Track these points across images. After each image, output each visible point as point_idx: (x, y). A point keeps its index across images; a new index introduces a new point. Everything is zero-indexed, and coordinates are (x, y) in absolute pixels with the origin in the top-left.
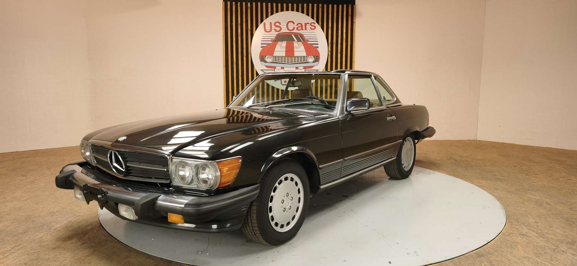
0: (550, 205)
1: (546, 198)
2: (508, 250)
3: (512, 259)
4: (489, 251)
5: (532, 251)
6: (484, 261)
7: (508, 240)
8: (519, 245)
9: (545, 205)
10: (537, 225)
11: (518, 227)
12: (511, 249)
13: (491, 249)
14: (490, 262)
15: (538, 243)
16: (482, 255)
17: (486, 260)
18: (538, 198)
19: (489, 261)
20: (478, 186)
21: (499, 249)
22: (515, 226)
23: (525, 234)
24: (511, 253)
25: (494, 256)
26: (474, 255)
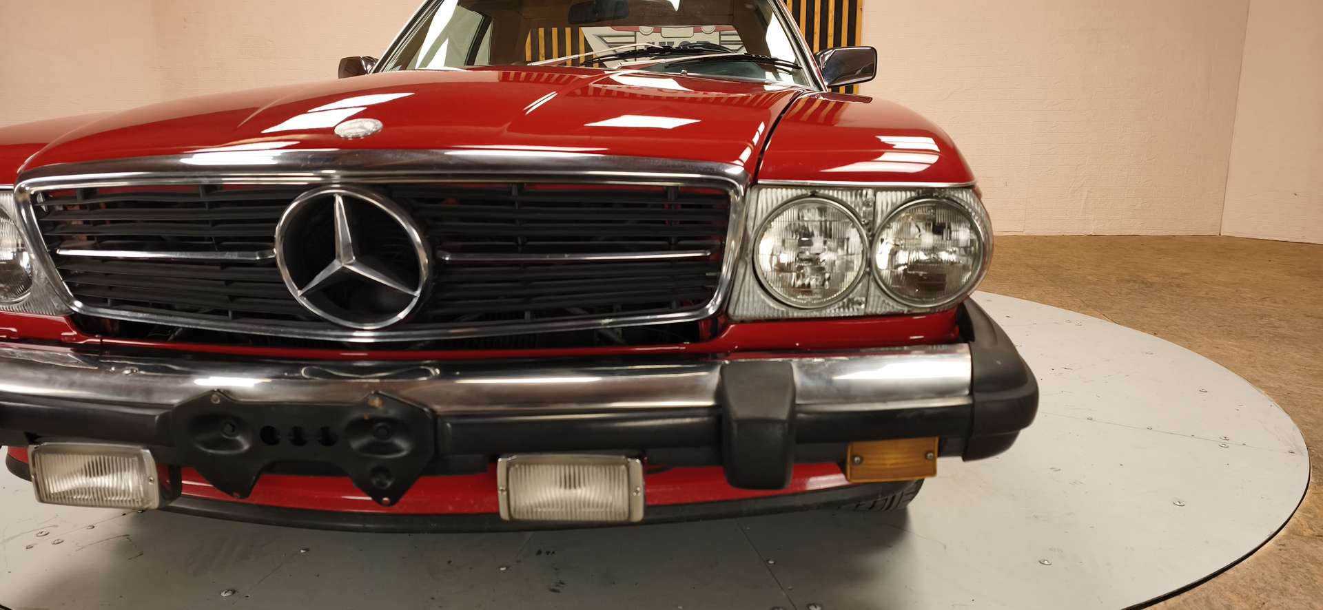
20: (1211, 357)
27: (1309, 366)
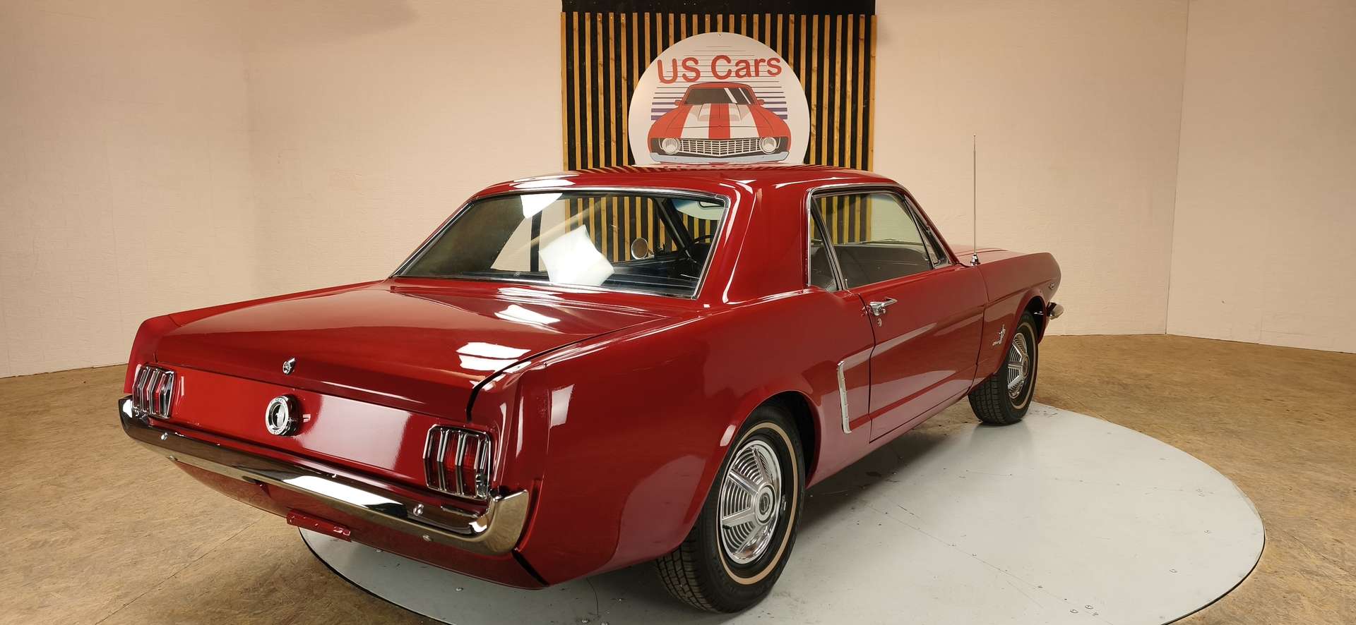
2: (1279, 609)
4: (1234, 613)
7: (1274, 586)
8: (1303, 597)
10: (1342, 548)
11: (1295, 553)
12: (1285, 608)
13: (1237, 606)
15: (1348, 592)
18: (1333, 479)
20: (1186, 450)
21: (1258, 609)
22: (1288, 550)
23: (1315, 569)
24: (1287, 617)
27: (1252, 456)
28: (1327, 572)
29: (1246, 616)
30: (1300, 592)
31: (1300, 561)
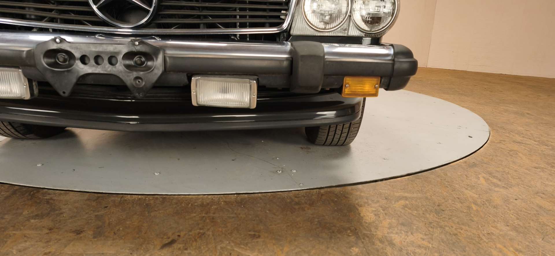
0: (532, 115)
1: (525, 110)
2: (507, 158)
3: (519, 170)
4: (482, 160)
5: (541, 159)
6: (480, 172)
7: (502, 148)
8: (518, 153)
9: (528, 116)
10: (531, 133)
11: (507, 135)
12: (511, 158)
13: (483, 157)
14: (490, 174)
15: (542, 151)
16: (474, 165)
17: (482, 171)
18: (515, 109)
19: (487, 172)
21: (496, 158)
22: (503, 134)
23: (521, 141)
24: (514, 162)
25: (491, 166)
26: (462, 164)
28: (528, 143)
29: (490, 161)
30: (517, 151)
31: (511, 138)
